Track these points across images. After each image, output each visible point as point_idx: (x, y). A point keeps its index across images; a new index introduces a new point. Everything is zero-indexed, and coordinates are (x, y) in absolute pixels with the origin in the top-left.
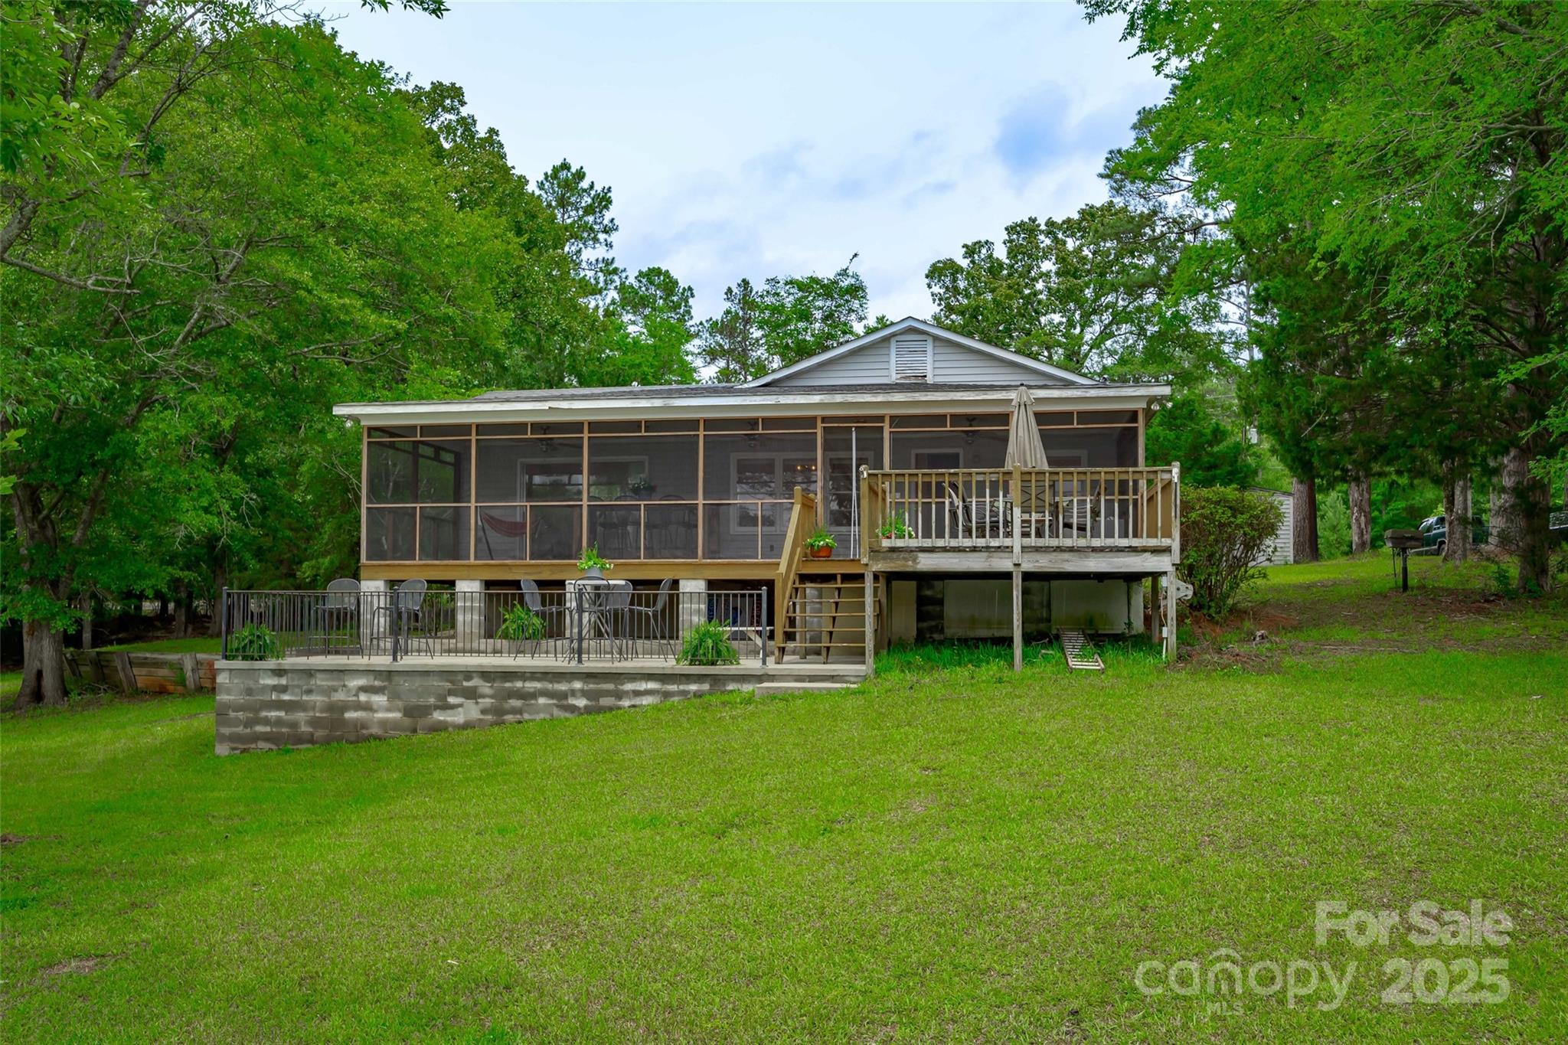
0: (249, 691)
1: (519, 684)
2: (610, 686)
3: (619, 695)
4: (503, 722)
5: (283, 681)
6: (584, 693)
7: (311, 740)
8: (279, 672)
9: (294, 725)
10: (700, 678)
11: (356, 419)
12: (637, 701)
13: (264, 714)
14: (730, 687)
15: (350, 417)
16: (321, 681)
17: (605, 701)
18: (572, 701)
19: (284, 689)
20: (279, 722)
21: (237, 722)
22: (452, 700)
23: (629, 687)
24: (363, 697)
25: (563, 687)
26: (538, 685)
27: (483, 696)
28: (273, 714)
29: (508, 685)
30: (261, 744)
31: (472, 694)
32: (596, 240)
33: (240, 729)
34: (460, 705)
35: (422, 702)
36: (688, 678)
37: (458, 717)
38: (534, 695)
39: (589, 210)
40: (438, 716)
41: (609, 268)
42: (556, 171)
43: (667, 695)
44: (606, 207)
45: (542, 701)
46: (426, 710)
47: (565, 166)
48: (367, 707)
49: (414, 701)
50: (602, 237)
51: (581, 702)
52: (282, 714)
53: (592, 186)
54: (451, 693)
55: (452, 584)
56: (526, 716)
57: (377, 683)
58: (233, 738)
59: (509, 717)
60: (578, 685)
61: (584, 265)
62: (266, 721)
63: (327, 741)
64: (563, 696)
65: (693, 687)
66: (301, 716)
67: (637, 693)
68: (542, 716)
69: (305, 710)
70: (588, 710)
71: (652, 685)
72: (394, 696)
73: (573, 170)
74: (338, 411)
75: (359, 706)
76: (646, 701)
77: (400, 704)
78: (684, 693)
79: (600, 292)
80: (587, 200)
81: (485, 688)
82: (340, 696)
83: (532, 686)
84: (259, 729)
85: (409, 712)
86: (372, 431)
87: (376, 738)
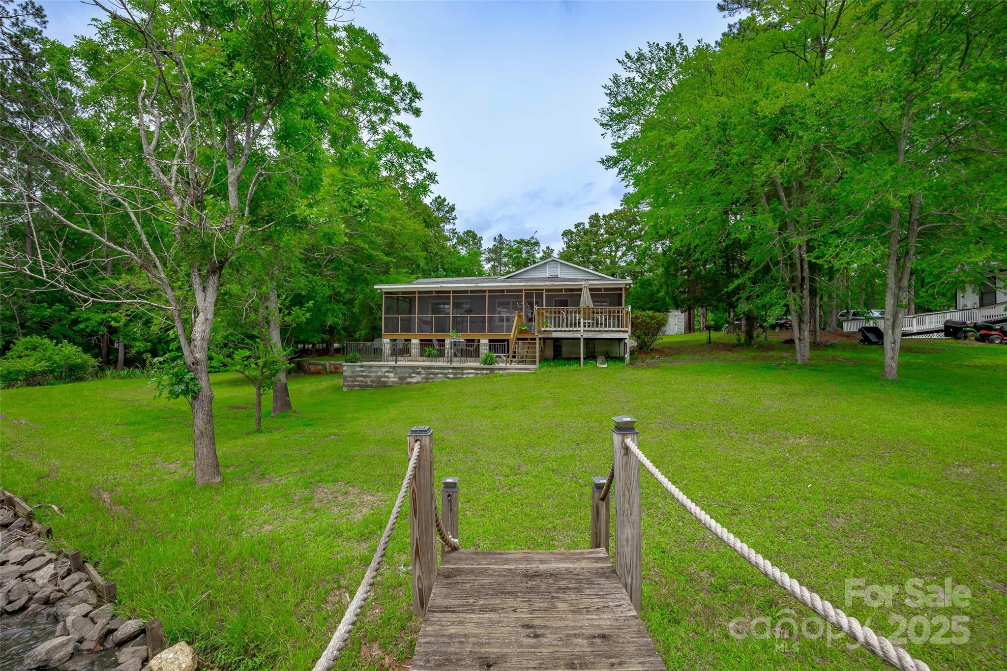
0: (353, 372)
1: (433, 370)
2: (460, 371)
3: (463, 374)
4: (428, 382)
5: (363, 369)
6: (452, 373)
7: (371, 386)
8: (362, 367)
9: (366, 382)
10: (487, 369)
11: (381, 289)
12: (468, 376)
13: (357, 379)
14: (496, 372)
15: (379, 289)
16: (374, 369)
17: (459, 376)
18: (449, 376)
19: (363, 371)
20: (362, 381)
21: (349, 381)
22: (413, 375)
23: (466, 371)
24: (387, 374)
25: (446, 371)
26: (439, 371)
27: (422, 374)
28: (360, 379)
29: (429, 371)
30: (357, 388)
31: (419, 373)
33: (350, 383)
34: (415, 377)
35: (404, 375)
36: (483, 369)
37: (415, 380)
38: (437, 374)
40: (409, 380)
43: (477, 374)
45: (440, 375)
46: (405, 378)
48: (388, 377)
49: (401, 375)
51: (451, 376)
52: (363, 379)
54: (413, 373)
55: (410, 340)
56: (435, 380)
57: (391, 370)
58: (348, 386)
59: (430, 380)
60: (450, 371)
62: (358, 381)
63: (376, 387)
64: (446, 374)
65: (485, 372)
66: (368, 380)
67: (468, 373)
68: (440, 380)
69: (369, 378)
70: (454, 378)
71: (472, 371)
72: (396, 374)
74: (375, 287)
75: (385, 377)
76: (471, 376)
77: (397, 376)
78: (482, 373)
81: (423, 371)
82: (380, 374)
83: (437, 371)
84: (356, 383)
85: (400, 378)
86: (386, 293)
87: (391, 386)
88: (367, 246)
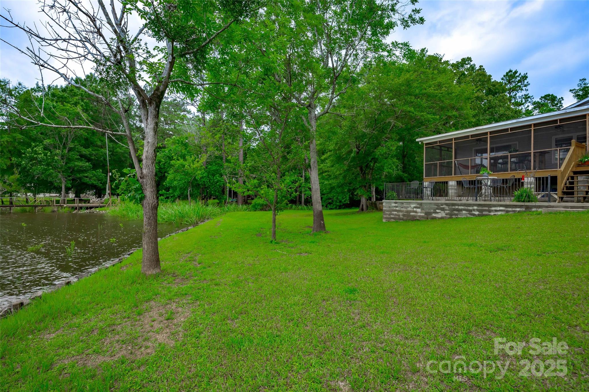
0: (390, 207)
1: (457, 207)
2: (487, 208)
3: (490, 211)
4: (452, 218)
5: (397, 205)
6: (478, 210)
7: (403, 219)
8: (396, 203)
9: (399, 215)
10: (521, 206)
11: (422, 142)
12: (496, 213)
13: (393, 213)
14: (534, 210)
15: (420, 141)
16: (405, 205)
17: (484, 213)
18: (473, 212)
19: (397, 207)
20: (396, 215)
21: (386, 214)
22: (437, 211)
23: (493, 209)
24: (415, 209)
25: (471, 208)
26: (463, 207)
27: (446, 210)
28: (395, 213)
29: (453, 207)
30: (392, 220)
31: (443, 209)
32: (522, 90)
33: (388, 216)
34: (440, 212)
35: (429, 211)
36: (516, 206)
37: (439, 216)
38: (461, 210)
39: (519, 81)
40: (434, 215)
41: (527, 97)
42: (507, 73)
43: (507, 212)
44: (526, 79)
45: (464, 212)
46: (430, 213)
47: (510, 71)
48: (416, 212)
49: (427, 211)
50: (524, 88)
51: (477, 213)
52: (396, 213)
53: (520, 74)
54: (437, 209)
56: (459, 216)
57: (418, 206)
58: (386, 218)
59: (453, 216)
60: (475, 208)
61: (518, 98)
62: (393, 214)
63: (406, 220)
64: (471, 211)
65: (518, 209)
66: (401, 214)
67: (496, 211)
68: (464, 216)
69: (402, 212)
70: (479, 215)
71: (501, 208)
72: (422, 209)
73: (513, 71)
74: (417, 140)
75: (414, 212)
76: (499, 213)
77: (424, 211)
78: (514, 211)
79: (523, 104)
80: (518, 79)
81: (447, 208)
82: (409, 209)
83: (460, 207)
84: (392, 216)
85: (426, 213)
86: (426, 144)
87: (418, 220)
88: (412, 109)
